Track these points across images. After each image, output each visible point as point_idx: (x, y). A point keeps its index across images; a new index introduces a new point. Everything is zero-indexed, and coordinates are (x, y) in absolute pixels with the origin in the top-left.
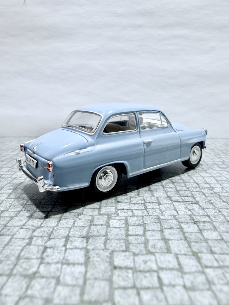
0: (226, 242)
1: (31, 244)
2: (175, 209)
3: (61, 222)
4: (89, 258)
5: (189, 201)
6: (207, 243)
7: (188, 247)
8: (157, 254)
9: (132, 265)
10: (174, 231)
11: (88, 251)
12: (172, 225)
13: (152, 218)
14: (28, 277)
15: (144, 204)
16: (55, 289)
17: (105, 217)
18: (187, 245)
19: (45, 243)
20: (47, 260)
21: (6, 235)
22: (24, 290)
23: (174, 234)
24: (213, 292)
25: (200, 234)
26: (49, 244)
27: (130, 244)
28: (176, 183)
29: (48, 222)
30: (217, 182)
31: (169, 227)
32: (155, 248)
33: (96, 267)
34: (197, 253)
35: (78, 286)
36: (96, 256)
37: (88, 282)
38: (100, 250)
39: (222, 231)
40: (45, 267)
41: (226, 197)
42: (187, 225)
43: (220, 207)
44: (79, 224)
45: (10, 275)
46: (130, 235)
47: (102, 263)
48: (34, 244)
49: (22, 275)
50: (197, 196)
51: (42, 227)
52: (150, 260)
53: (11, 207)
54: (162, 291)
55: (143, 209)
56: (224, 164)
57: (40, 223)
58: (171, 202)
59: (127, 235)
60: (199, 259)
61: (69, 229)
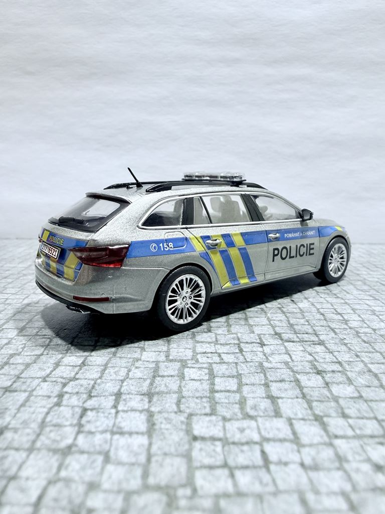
0: (366, 401)
1: (62, 404)
2: (287, 353)
3: (106, 372)
4: (154, 424)
5: (309, 341)
6: (337, 402)
7: (308, 408)
8: (259, 419)
9: (221, 435)
10: (286, 385)
11: (152, 414)
12: (283, 376)
13: (251, 366)
14: (60, 452)
15: (239, 344)
16: (103, 469)
17: (178, 365)
18: (306, 406)
19: (84, 403)
20: (88, 427)
21: (20, 391)
22: (54, 470)
23: (286, 390)
24: (345, 471)
25: (326, 389)
26: (90, 404)
27: (217, 405)
28: (289, 313)
29: (87, 372)
30: (354, 312)
31: (278, 380)
32: (256, 410)
33: (165, 438)
34: (322, 417)
35: (139, 465)
36: (164, 421)
37: (154, 459)
38: (171, 412)
39: (360, 385)
40: (86, 437)
41: (368, 335)
42: (305, 377)
43: (359, 350)
44: (135, 375)
45: (31, 450)
46: (217, 392)
47: (175, 432)
48: (66, 404)
49: (49, 450)
50: (322, 333)
51: (77, 379)
52: (249, 427)
53: (25, 349)
54: (268, 470)
55: (237, 353)
56: (365, 284)
57: (73, 374)
58: (281, 342)
59: (213, 391)
60: (324, 426)
61: (120, 382)
